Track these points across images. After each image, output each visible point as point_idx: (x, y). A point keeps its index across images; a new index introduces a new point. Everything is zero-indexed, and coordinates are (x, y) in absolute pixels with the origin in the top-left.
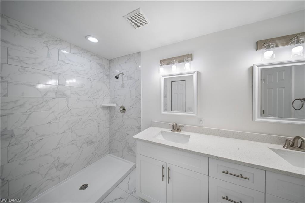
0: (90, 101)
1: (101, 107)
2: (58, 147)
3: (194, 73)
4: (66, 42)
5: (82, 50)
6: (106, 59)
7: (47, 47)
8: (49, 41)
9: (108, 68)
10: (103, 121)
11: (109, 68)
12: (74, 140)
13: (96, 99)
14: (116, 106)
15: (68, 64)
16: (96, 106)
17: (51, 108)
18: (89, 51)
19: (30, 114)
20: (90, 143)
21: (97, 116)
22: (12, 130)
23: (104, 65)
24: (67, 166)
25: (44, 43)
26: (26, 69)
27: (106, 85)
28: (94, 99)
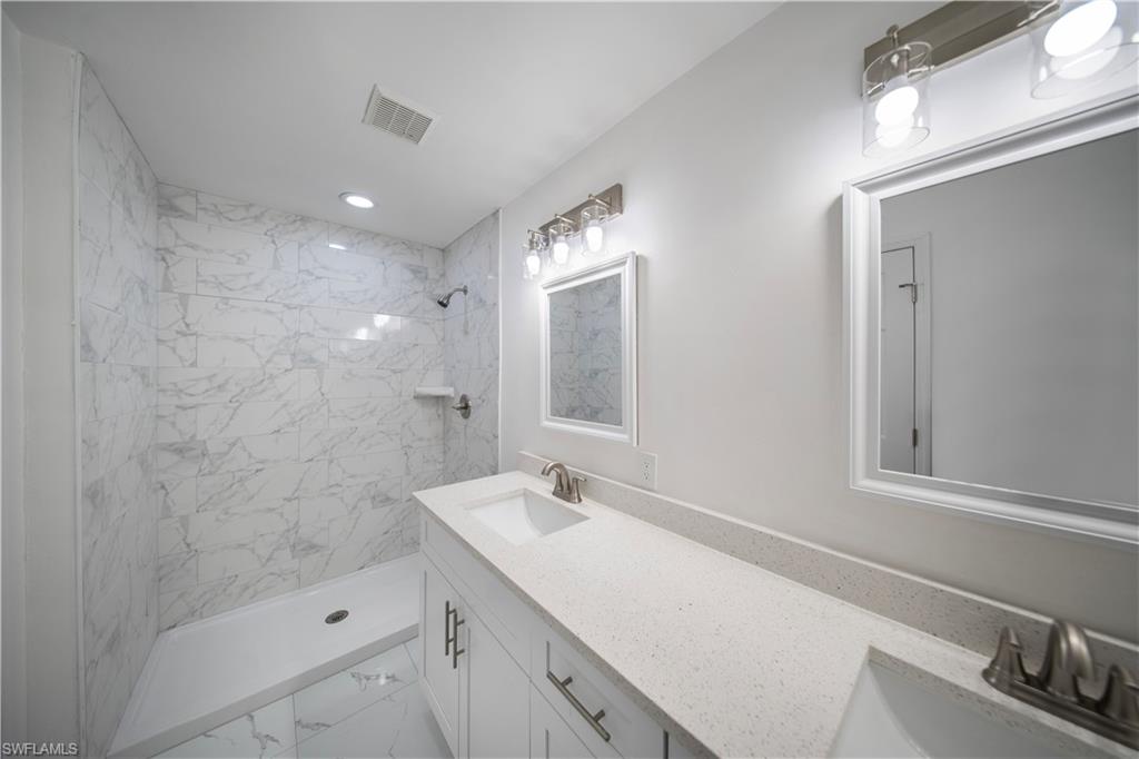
0: (382, 378)
1: (415, 397)
2: (296, 495)
3: (624, 263)
4: (316, 220)
5: (359, 233)
6: (431, 247)
7: (273, 242)
8: (277, 226)
9: (437, 277)
10: (421, 439)
11: (443, 275)
12: (338, 485)
13: (401, 371)
14: (453, 395)
15: (321, 278)
16: (400, 395)
17: (280, 396)
18: (378, 235)
19: (238, 407)
20: (381, 501)
21: (403, 425)
22: (205, 442)
23: (426, 268)
24: (317, 551)
25: (266, 234)
26: (231, 302)
27: (433, 329)
28: (394, 372)
